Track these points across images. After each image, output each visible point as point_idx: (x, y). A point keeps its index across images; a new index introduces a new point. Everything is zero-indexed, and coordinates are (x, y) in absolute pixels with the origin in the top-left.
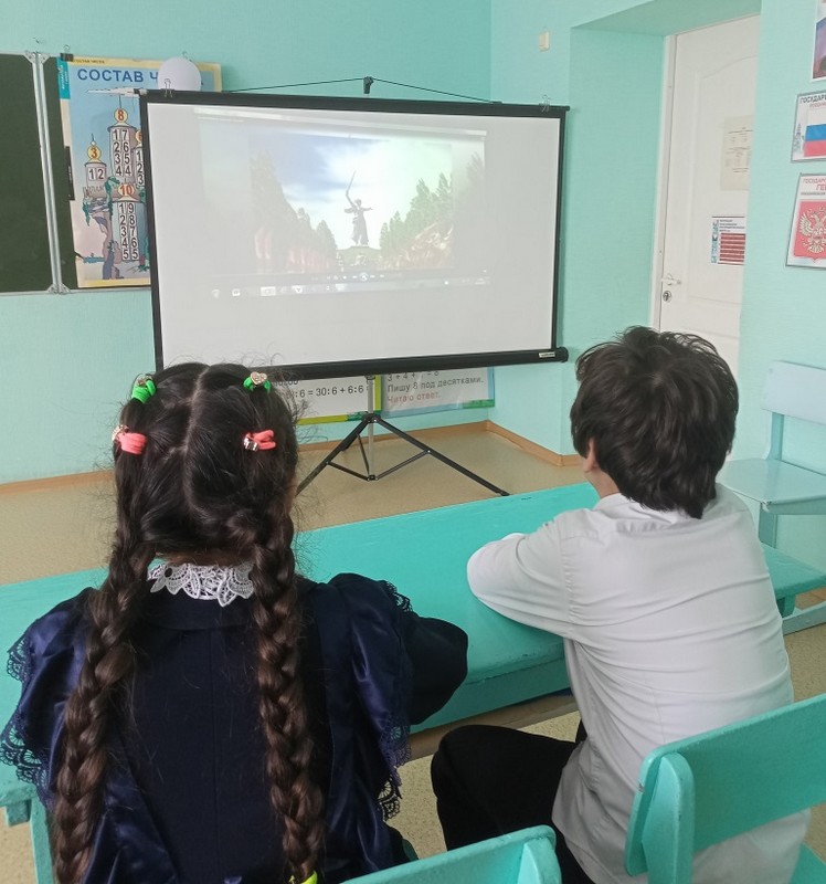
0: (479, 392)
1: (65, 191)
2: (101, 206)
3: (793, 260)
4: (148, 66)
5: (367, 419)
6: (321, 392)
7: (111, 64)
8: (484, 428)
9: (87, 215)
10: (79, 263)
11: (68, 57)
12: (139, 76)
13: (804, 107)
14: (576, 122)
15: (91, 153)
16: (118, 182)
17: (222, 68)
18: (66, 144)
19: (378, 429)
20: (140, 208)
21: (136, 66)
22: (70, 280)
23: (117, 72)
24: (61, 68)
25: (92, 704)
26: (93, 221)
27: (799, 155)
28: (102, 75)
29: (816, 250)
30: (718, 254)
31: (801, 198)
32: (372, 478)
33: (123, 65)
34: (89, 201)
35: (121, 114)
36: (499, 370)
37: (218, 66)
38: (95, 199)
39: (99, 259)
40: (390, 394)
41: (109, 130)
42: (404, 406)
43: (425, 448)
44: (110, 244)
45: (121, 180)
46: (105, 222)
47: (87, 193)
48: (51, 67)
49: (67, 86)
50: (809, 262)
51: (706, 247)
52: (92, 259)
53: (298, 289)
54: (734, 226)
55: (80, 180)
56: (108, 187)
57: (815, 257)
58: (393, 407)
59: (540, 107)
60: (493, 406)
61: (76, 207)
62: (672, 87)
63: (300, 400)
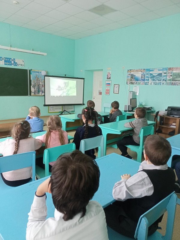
0: (73, 110)
1: (30, 84)
2: (34, 87)
3: (106, 94)
4: (40, 71)
6: (56, 109)
7: (36, 71)
10: (32, 93)
11: (32, 70)
13: (106, 82)
15: (33, 80)
18: (31, 79)
20: (38, 87)
21: (39, 71)
22: (30, 95)
27: (106, 85)
31: (106, 89)
36: (75, 106)
37: (47, 71)
41: (35, 78)
44: (35, 91)
46: (34, 88)
47: (33, 85)
48: (30, 71)
49: (31, 73)
51: (98, 93)
52: (33, 92)
54: (101, 91)
55: (32, 83)
56: (35, 84)
59: (82, 78)
61: (32, 86)
63: (54, 110)
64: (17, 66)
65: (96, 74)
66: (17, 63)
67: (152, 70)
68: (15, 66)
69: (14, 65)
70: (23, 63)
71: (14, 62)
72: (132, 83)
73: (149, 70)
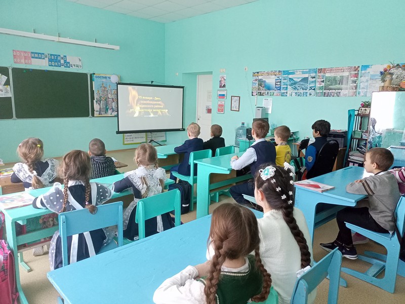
1: (93, 98)
2: (99, 101)
3: (218, 112)
4: (107, 76)
6: (136, 138)
7: (101, 75)
10: (95, 112)
11: (94, 74)
12: (106, 78)
13: (218, 92)
15: (98, 91)
16: (102, 97)
18: (93, 90)
20: (105, 102)
22: (93, 115)
23: (102, 77)
24: (93, 76)
26: (97, 104)
27: (218, 98)
28: (100, 77)
31: (218, 104)
33: (103, 75)
35: (103, 84)
37: (120, 76)
41: (101, 87)
44: (100, 108)
47: (97, 99)
48: (91, 75)
49: (94, 79)
50: (220, 112)
51: (205, 111)
52: (97, 111)
54: (210, 108)
55: (96, 96)
56: (100, 98)
60: (166, 141)
61: (95, 101)
63: (132, 139)
64: (69, 67)
65: (201, 79)
66: (69, 63)
67: (293, 73)
68: (66, 68)
69: (65, 67)
70: (79, 63)
71: (65, 61)
72: (261, 94)
73: (288, 73)
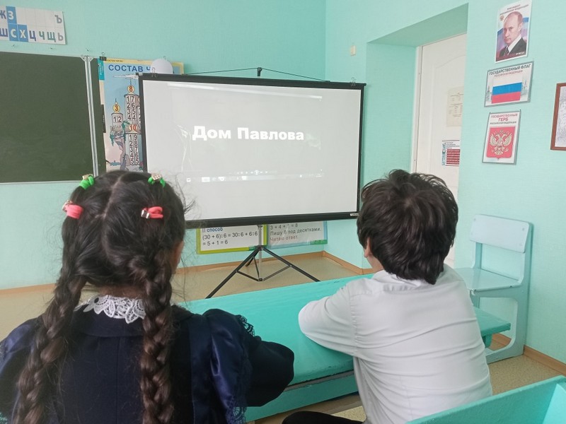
0: (319, 236)
1: (101, 128)
2: (119, 136)
3: (486, 159)
4: (146, 64)
5: (258, 249)
6: (235, 235)
7: (126, 62)
8: (322, 255)
9: (112, 140)
11: (104, 59)
12: (141, 68)
13: (491, 77)
14: (370, 92)
15: (115, 108)
16: (129, 124)
17: (184, 65)
18: (102, 104)
19: (264, 254)
20: (140, 137)
21: (140, 64)
23: (129, 67)
24: (100, 64)
25: (36, 375)
26: (115, 143)
27: (489, 103)
28: (121, 68)
29: (499, 153)
30: (445, 161)
31: (490, 126)
32: (261, 280)
33: (132, 63)
34: (113, 133)
35: (131, 88)
36: (329, 222)
37: (182, 64)
38: (116, 132)
39: (118, 164)
40: (272, 236)
41: (125, 96)
42: (279, 243)
43: (289, 264)
44: (124, 156)
45: (131, 123)
46: (121, 144)
47: (112, 129)
48: (95, 63)
49: (103, 73)
50: (495, 160)
51: (440, 157)
52: (113, 163)
53: (222, 179)
54: (454, 145)
55: (109, 122)
56: (124, 126)
57: (499, 157)
58: (273, 244)
59: (350, 83)
60: (327, 243)
61: (106, 136)
62: (420, 74)
63: (223, 239)
64: (26, 40)
66: (24, 27)
68: (13, 42)
69: (12, 39)
70: (58, 29)
71: (12, 24)
